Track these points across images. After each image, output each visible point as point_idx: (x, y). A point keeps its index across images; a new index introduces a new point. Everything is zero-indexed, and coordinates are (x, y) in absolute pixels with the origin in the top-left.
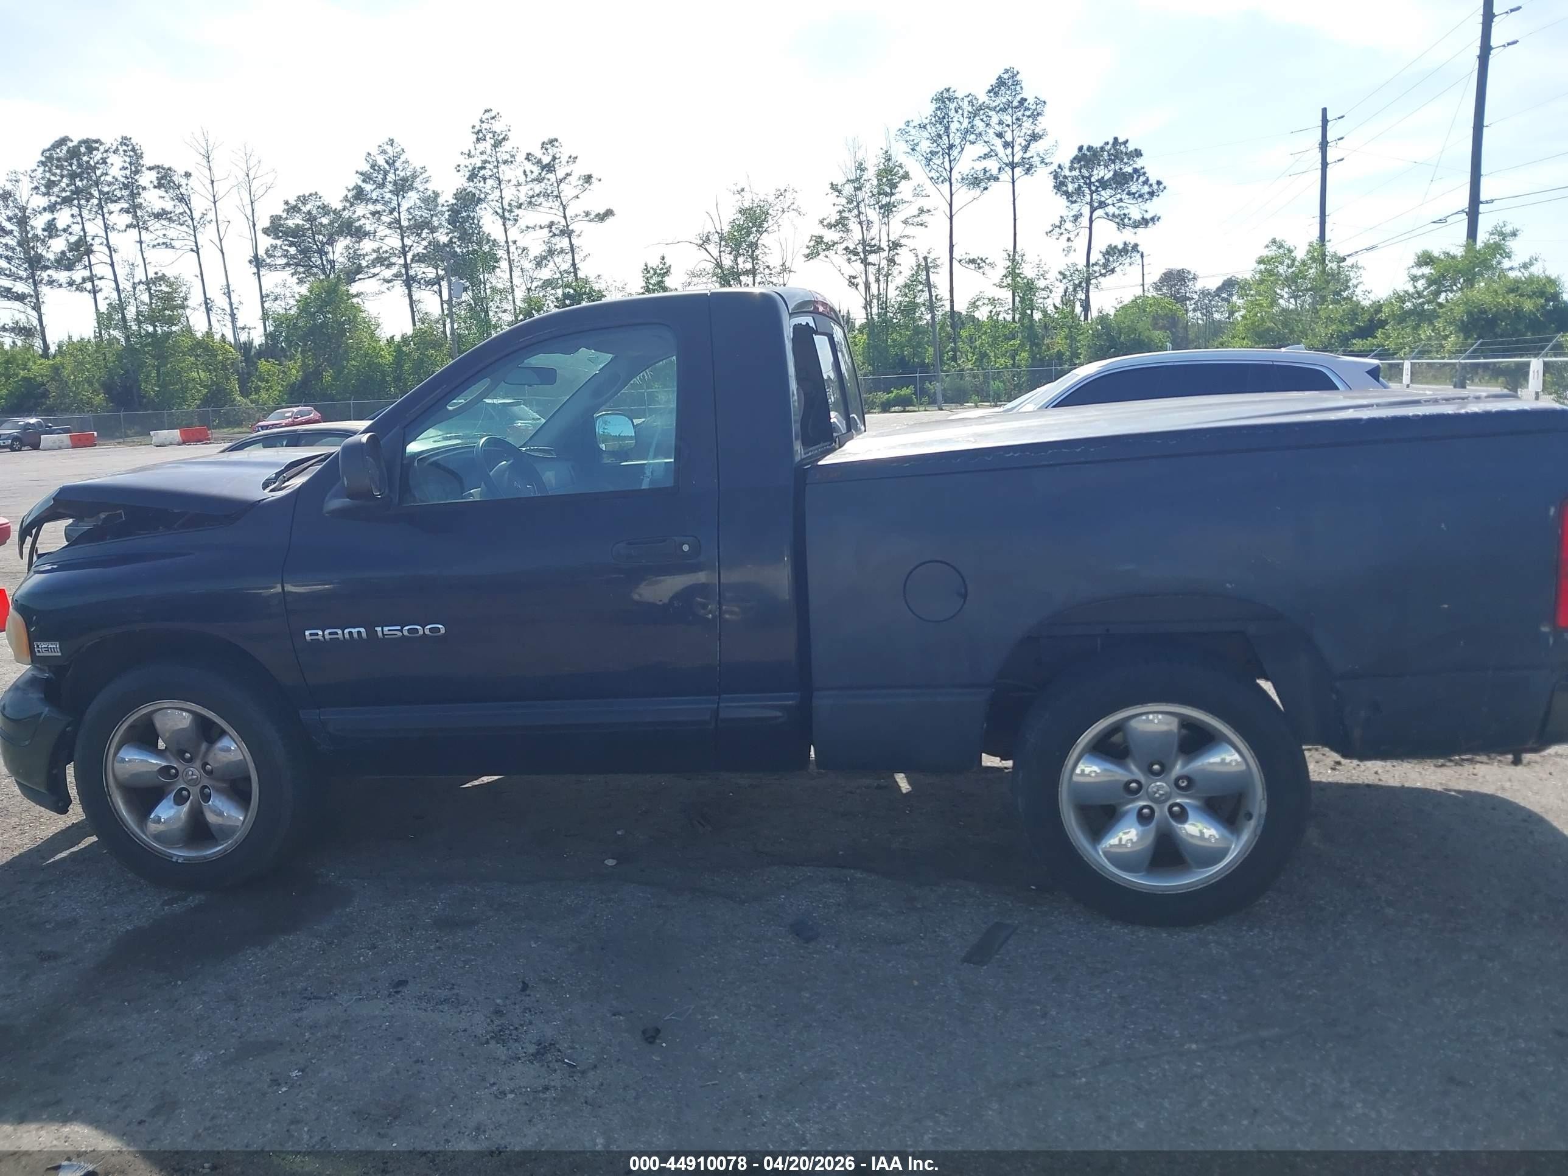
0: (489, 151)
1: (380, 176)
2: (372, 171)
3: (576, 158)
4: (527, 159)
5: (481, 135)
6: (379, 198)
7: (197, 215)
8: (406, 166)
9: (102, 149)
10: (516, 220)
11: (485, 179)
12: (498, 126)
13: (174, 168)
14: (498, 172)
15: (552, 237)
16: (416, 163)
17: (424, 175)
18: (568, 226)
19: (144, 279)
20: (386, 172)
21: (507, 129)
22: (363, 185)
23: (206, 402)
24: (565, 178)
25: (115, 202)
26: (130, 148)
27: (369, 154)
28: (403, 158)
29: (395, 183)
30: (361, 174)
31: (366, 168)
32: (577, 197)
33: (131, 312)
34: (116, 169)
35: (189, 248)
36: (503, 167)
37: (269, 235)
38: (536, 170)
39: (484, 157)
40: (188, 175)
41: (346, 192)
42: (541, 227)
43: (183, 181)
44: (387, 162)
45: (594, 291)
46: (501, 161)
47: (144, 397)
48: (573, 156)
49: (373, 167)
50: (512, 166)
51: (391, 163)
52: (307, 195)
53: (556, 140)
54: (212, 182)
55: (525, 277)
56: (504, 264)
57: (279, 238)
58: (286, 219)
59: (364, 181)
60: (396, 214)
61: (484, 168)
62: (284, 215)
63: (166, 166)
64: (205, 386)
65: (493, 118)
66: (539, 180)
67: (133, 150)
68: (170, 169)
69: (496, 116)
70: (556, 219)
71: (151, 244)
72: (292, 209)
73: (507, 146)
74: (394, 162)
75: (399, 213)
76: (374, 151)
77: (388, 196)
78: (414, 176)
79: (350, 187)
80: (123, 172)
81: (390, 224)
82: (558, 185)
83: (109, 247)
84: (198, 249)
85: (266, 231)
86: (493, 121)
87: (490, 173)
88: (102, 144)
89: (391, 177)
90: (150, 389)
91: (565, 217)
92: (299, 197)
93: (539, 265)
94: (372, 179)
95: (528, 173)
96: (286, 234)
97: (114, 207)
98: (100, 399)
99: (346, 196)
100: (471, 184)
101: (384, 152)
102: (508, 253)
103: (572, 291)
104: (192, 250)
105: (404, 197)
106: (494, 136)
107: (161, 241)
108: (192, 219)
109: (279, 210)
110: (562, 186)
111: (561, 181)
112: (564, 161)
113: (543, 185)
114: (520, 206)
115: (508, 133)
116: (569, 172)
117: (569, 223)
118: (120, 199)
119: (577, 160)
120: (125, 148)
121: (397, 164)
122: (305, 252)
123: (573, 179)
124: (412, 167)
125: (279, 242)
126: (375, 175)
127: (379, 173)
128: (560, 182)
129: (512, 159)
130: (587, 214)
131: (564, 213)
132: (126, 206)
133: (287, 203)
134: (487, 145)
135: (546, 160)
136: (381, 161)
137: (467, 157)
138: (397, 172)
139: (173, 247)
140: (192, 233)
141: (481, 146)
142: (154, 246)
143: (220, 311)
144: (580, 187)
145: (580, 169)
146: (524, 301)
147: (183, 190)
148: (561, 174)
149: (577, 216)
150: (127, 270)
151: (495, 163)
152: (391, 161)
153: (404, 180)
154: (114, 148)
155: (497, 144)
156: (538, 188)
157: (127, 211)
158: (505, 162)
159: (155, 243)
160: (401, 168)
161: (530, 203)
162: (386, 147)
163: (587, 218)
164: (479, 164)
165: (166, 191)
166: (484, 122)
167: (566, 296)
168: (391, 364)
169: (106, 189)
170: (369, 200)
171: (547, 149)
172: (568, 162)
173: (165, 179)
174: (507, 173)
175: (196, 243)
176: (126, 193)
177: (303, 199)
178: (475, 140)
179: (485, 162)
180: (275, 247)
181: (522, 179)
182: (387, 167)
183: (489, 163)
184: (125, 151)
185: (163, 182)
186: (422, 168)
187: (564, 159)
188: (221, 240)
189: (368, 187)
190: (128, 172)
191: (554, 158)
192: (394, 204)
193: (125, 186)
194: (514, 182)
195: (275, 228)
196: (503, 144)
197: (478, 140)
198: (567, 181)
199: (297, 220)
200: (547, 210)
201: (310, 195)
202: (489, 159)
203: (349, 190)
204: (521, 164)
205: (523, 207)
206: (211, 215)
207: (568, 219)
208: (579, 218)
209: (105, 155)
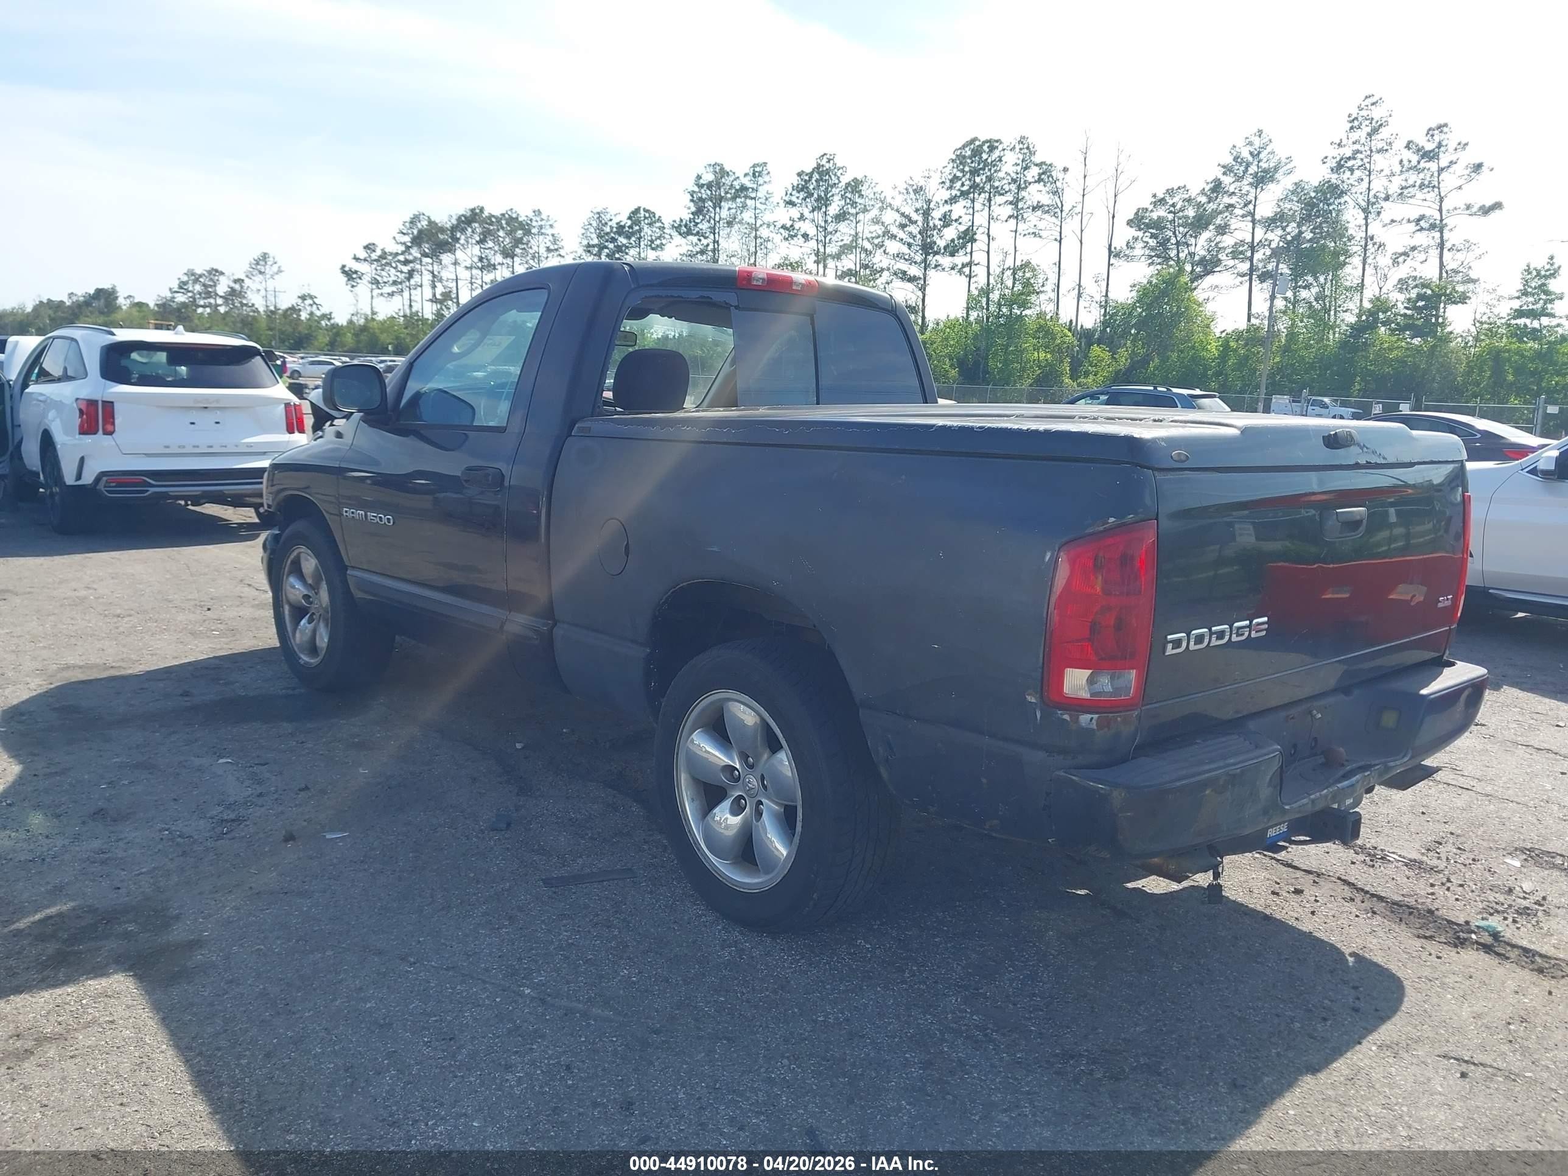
0: (1363, 140)
1: (1242, 168)
2: (1234, 163)
3: (1466, 144)
4: (1408, 147)
5: (1356, 123)
6: (1236, 191)
7: (1066, 208)
8: (1271, 157)
9: (1000, 148)
10: (1379, 213)
11: (1351, 170)
12: (1377, 113)
13: (1055, 164)
14: (1370, 163)
15: (1418, 230)
16: (1282, 154)
17: (1289, 166)
18: (1441, 220)
19: (1012, 267)
20: (1248, 165)
21: (1388, 114)
22: (1223, 178)
23: (1038, 381)
24: (1449, 167)
25: (1003, 194)
26: (1025, 146)
27: (1234, 146)
28: (1269, 149)
29: (1255, 175)
30: (1223, 167)
31: (1228, 160)
32: (1460, 188)
33: (995, 296)
34: (1010, 163)
35: (1054, 238)
36: (1376, 157)
37: (1132, 227)
38: (1415, 158)
39: (1357, 147)
40: (1065, 170)
41: (1205, 185)
42: (1409, 221)
43: (1061, 176)
44: (1251, 153)
45: (1457, 292)
46: (1374, 150)
47: (988, 373)
48: (1464, 142)
49: (1235, 159)
50: (1387, 155)
51: (1255, 155)
52: (1175, 188)
53: (1446, 125)
54: (1085, 177)
55: (1379, 275)
56: (1356, 261)
57: (1140, 230)
58: (1152, 211)
59: (1224, 174)
60: (1251, 207)
61: (1355, 159)
62: (1151, 207)
63: (1048, 162)
64: (1039, 367)
65: (1373, 104)
66: (1415, 169)
67: (1028, 148)
68: (1050, 165)
69: (1377, 102)
70: (1428, 212)
71: (1024, 233)
72: (1160, 202)
73: (1384, 133)
74: (1259, 153)
75: (1255, 206)
76: (1240, 143)
77: (1246, 188)
78: (1276, 169)
79: (1209, 180)
80: (1015, 168)
81: (1243, 216)
82: (1439, 175)
83: (989, 236)
84: (1061, 239)
85: (1130, 223)
86: (1373, 107)
87: (1360, 163)
88: (1001, 143)
89: (1253, 169)
90: (995, 364)
91: (1440, 210)
92: (1168, 190)
93: (1395, 262)
94: (1233, 172)
95: (1405, 162)
96: (1148, 226)
97: (999, 199)
98: (954, 373)
99: (1204, 189)
100: (1335, 176)
101: (1250, 144)
102: (1365, 250)
103: (1429, 292)
104: (1056, 240)
105: (1262, 189)
106: (1371, 123)
107: (1031, 231)
108: (1062, 211)
109: (1146, 202)
110: (1443, 175)
111: (1443, 169)
112: (1451, 148)
113: (1422, 175)
114: (1387, 198)
115: (1389, 119)
116: (1455, 160)
117: (1444, 217)
118: (1006, 192)
119: (1467, 148)
120: (1021, 146)
121: (1262, 156)
122: (1164, 243)
123: (1458, 169)
124: (1278, 158)
125: (1140, 234)
126: (1236, 167)
127: (1241, 165)
128: (1441, 170)
129: (1389, 148)
130: (1468, 207)
131: (1441, 206)
132: (1011, 199)
133: (1154, 196)
134: (1361, 134)
135: (1429, 146)
136: (1245, 154)
137: (1336, 146)
138: (1260, 164)
139: (1040, 237)
140: (1059, 223)
141: (1354, 136)
142: (1025, 235)
143: (1089, 298)
144: (1466, 177)
145: (1467, 158)
146: (1371, 301)
147: (1059, 184)
148: (1443, 163)
149: (1456, 209)
150: (1001, 257)
151: (1369, 152)
152: (1256, 152)
153: (1265, 171)
154: (1012, 146)
155: (1375, 131)
156: (1413, 178)
157: (1011, 203)
158: (1379, 151)
159: (1026, 232)
160: (1265, 160)
161: (1401, 194)
162: (1252, 139)
163: (1468, 212)
164: (1349, 154)
165: (1045, 186)
166: (1362, 109)
167: (1420, 297)
168: (1215, 358)
169: (997, 184)
170: (1225, 193)
171: (1432, 136)
172: (1456, 149)
173: (1046, 174)
174: (1379, 162)
175: (1061, 233)
176: (1013, 187)
177: (1170, 192)
178: (1348, 129)
179: (1358, 152)
180: (1136, 239)
181: (1397, 168)
182: (1250, 159)
183: (1361, 153)
184: (1021, 149)
185: (1043, 176)
186: (1287, 158)
187: (1452, 145)
188: (1082, 231)
189: (1227, 180)
190: (1019, 168)
191: (1440, 145)
192: (1251, 197)
193: (1014, 181)
194: (1387, 172)
195: (1138, 221)
196: (1380, 130)
197: (1352, 128)
198: (1450, 170)
199: (1161, 212)
200: (1420, 202)
201: (1179, 188)
202: (1362, 149)
203: (1208, 183)
204: (1398, 152)
205: (1391, 199)
206: (1078, 209)
207: (1444, 212)
208: (1459, 211)
209: (1002, 154)
